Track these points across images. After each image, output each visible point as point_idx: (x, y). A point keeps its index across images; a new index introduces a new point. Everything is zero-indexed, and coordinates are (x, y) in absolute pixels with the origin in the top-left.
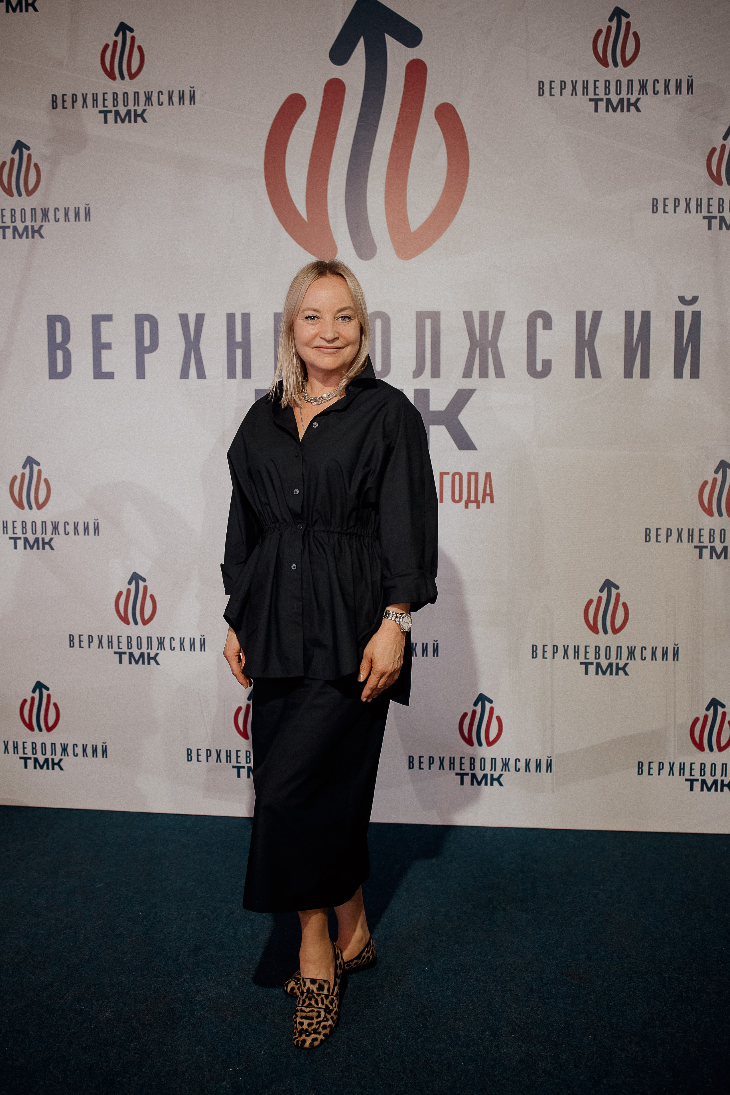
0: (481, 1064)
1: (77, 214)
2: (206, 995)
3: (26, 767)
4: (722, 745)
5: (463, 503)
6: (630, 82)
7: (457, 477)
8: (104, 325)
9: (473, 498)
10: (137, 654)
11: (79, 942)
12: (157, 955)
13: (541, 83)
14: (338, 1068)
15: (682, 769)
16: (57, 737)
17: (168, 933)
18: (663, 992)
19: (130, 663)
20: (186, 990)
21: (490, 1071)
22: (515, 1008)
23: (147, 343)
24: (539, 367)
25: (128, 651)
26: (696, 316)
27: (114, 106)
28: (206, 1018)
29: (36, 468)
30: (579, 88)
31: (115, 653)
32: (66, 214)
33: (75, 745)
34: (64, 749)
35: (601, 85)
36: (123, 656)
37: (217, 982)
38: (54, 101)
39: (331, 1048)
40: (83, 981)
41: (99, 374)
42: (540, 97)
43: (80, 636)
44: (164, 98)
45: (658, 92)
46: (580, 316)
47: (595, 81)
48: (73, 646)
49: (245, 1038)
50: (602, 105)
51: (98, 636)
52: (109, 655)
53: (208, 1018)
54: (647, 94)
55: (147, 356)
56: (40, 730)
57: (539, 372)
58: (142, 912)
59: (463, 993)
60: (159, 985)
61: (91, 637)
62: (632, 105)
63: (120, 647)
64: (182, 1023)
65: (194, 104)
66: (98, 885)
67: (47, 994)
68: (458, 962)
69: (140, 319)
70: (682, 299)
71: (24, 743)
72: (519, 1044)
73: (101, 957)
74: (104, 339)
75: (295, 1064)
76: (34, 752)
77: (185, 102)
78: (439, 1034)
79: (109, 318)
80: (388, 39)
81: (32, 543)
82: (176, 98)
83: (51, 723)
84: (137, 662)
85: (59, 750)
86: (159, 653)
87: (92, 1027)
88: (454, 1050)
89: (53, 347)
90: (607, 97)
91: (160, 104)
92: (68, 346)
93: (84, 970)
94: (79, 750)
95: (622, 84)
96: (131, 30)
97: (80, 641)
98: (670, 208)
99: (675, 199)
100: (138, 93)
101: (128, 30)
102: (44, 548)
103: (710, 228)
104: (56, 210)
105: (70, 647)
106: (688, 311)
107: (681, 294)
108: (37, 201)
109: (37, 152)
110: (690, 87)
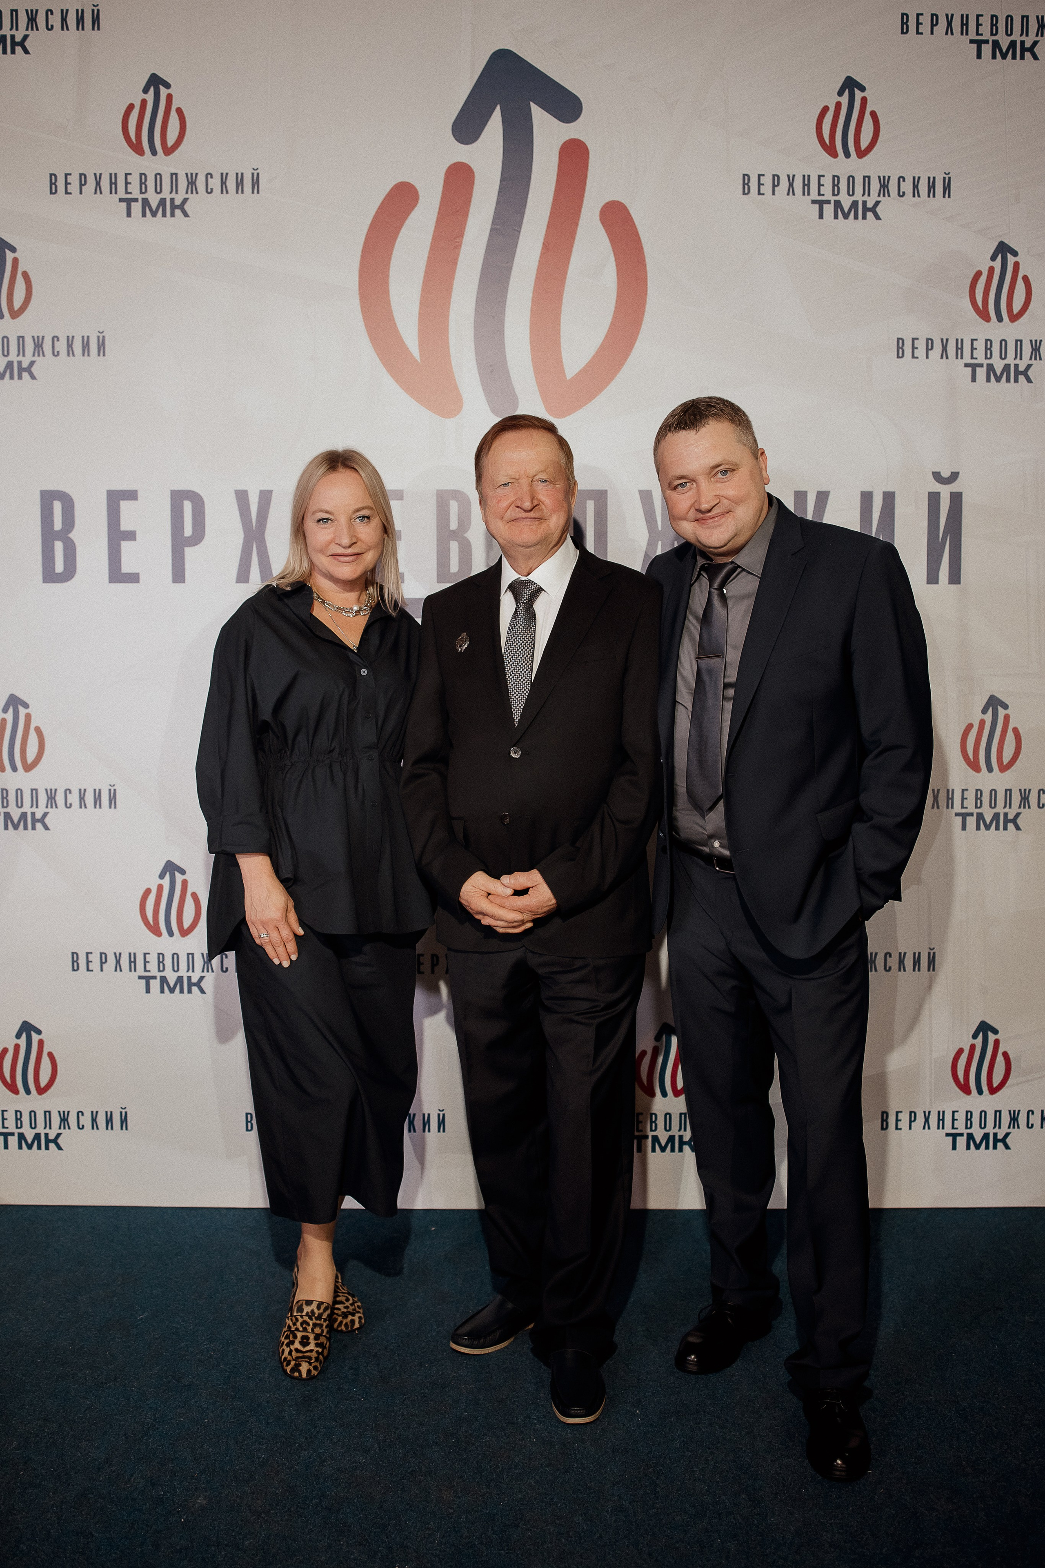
0: (744, 1540)
1: (86, 346)
2: (337, 1465)
3: (6, 1147)
4: (995, 1085)
6: (867, 179)
8: (124, 505)
10: (172, 979)
11: (133, 1399)
12: (251, 1411)
13: (746, 178)
14: (549, 1558)
15: (941, 1120)
16: (53, 1102)
17: (260, 1380)
18: (967, 1428)
19: (162, 991)
20: (305, 1461)
21: (758, 1548)
22: (772, 1460)
23: (188, 531)
25: (159, 975)
26: (956, 499)
27: (141, 193)
28: (343, 1498)
29: (22, 712)
30: (798, 185)
31: (140, 977)
32: (70, 346)
33: (80, 1113)
34: (64, 1120)
35: (827, 182)
36: (152, 981)
37: (346, 1446)
38: (53, 183)
39: (531, 1530)
40: (153, 1456)
41: (117, 575)
42: (745, 196)
43: (87, 954)
44: (215, 183)
45: (904, 193)
46: (800, 497)
47: (819, 177)
48: (78, 969)
49: (406, 1523)
50: (829, 209)
51: (115, 954)
52: (131, 981)
53: (347, 1499)
54: (889, 196)
55: (188, 550)
56: (28, 1092)
58: (214, 1351)
59: (696, 1443)
60: (264, 1455)
61: (103, 956)
62: (870, 210)
63: (148, 969)
64: (311, 1507)
65: (258, 192)
66: (141, 1316)
67: (105, 1476)
68: (679, 1400)
69: (178, 498)
70: (937, 476)
71: (3, 1111)
72: (789, 1510)
73: (170, 1419)
74: (125, 526)
75: (486, 1556)
76: (19, 1126)
77: (245, 189)
78: (676, 1501)
79: (132, 495)
80: (535, 109)
81: (16, 821)
82: (231, 184)
83: (44, 1081)
84: (172, 991)
85: (56, 1120)
86: (204, 977)
87: (182, 1520)
88: (703, 1523)
89: (48, 536)
90: (836, 198)
91: (209, 191)
92: (71, 535)
93: (150, 1439)
94: (86, 1120)
95: (856, 181)
96: (167, 86)
97: (88, 962)
98: (921, 351)
99: (928, 340)
100: (176, 174)
101: (162, 85)
102: (34, 828)
103: (974, 379)
104: (55, 338)
105: (73, 970)
106: (945, 491)
107: (936, 469)
108: (27, 326)
109: (28, 256)
110: (947, 187)
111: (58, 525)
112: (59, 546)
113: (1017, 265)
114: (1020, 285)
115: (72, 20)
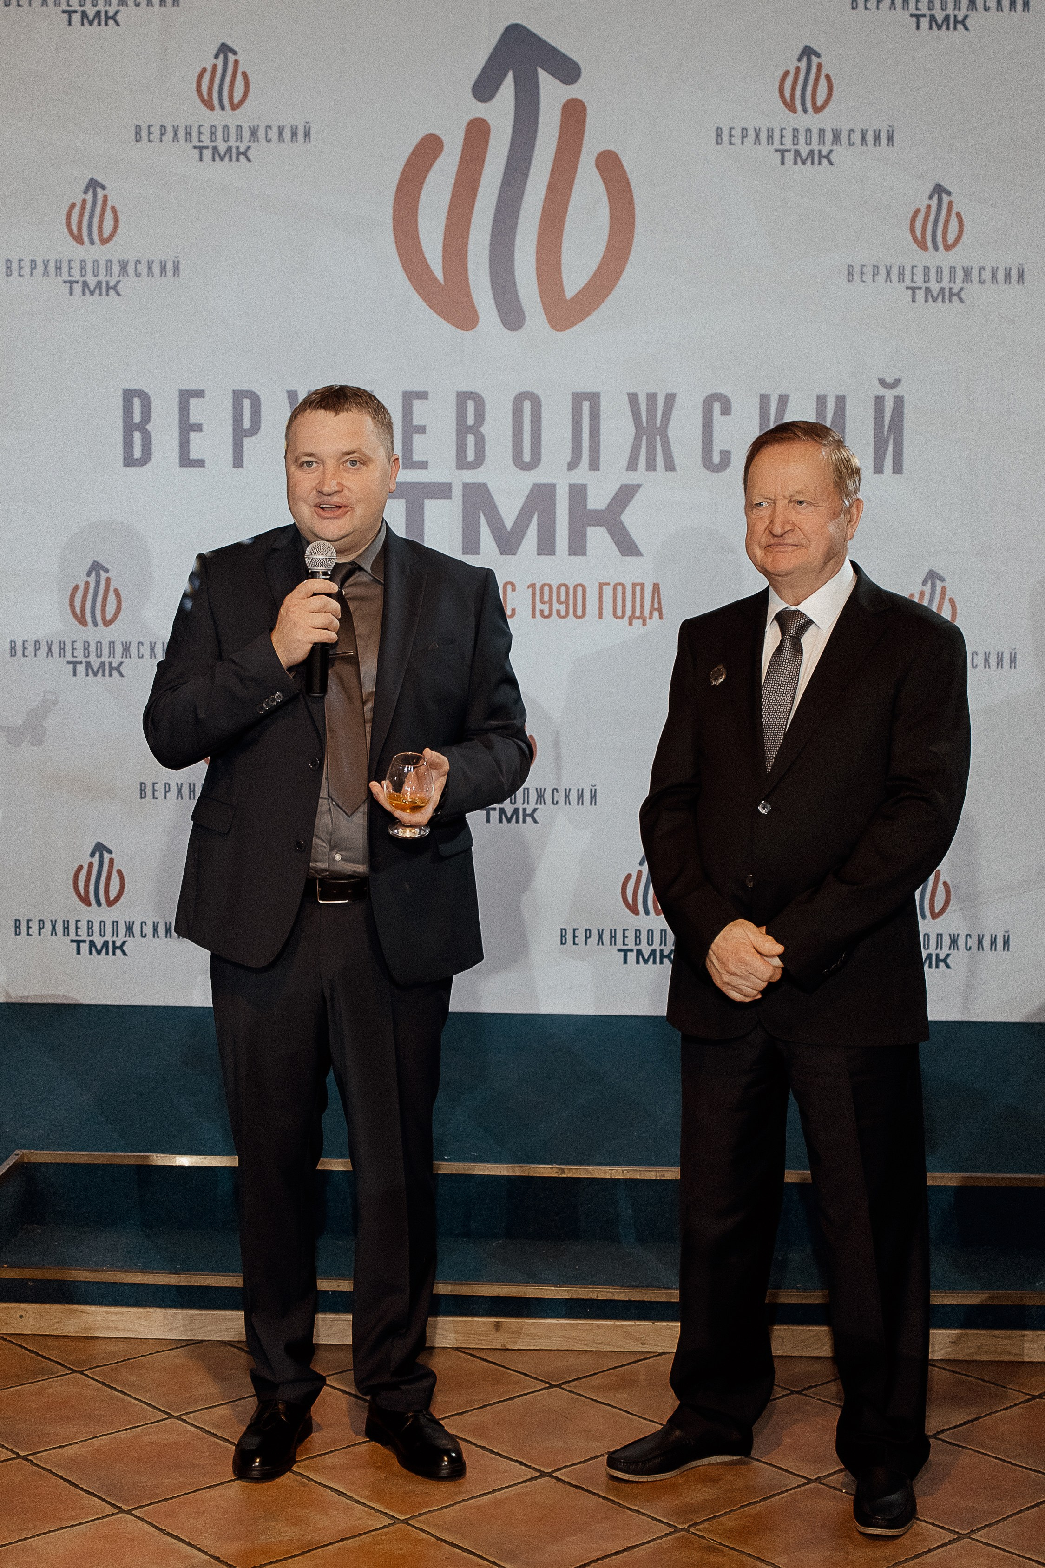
1: (163, 269)
3: (78, 953)
4: (937, 911)
5: (626, 619)
6: (822, 131)
7: (619, 588)
8: (193, 402)
9: (638, 614)
13: (719, 131)
16: (120, 913)
23: (247, 424)
24: (716, 459)
26: (899, 401)
27: (212, 141)
29: (103, 575)
30: (763, 136)
32: (150, 268)
33: (143, 923)
34: (129, 929)
35: (788, 134)
38: (138, 133)
41: (186, 460)
43: (153, 784)
44: (274, 134)
46: (764, 400)
47: (782, 129)
48: (144, 798)
51: (177, 784)
55: (246, 441)
56: (99, 904)
57: (717, 465)
61: (167, 786)
65: (310, 142)
69: (238, 396)
70: (882, 382)
71: (77, 921)
74: (193, 420)
76: (90, 934)
77: (299, 139)
79: (200, 394)
80: (541, 72)
81: (95, 669)
82: (287, 135)
83: (113, 894)
85: (122, 929)
89: (129, 427)
91: (268, 141)
92: (147, 427)
94: (148, 929)
95: (813, 133)
96: (235, 53)
97: (153, 791)
98: (868, 276)
100: (241, 126)
101: (230, 52)
102: (110, 675)
104: (138, 262)
105: (141, 798)
106: (889, 395)
107: (881, 377)
108: (114, 251)
109: (116, 193)
110: (890, 138)
111: (137, 418)
112: (137, 436)
113: (950, 203)
114: (954, 222)
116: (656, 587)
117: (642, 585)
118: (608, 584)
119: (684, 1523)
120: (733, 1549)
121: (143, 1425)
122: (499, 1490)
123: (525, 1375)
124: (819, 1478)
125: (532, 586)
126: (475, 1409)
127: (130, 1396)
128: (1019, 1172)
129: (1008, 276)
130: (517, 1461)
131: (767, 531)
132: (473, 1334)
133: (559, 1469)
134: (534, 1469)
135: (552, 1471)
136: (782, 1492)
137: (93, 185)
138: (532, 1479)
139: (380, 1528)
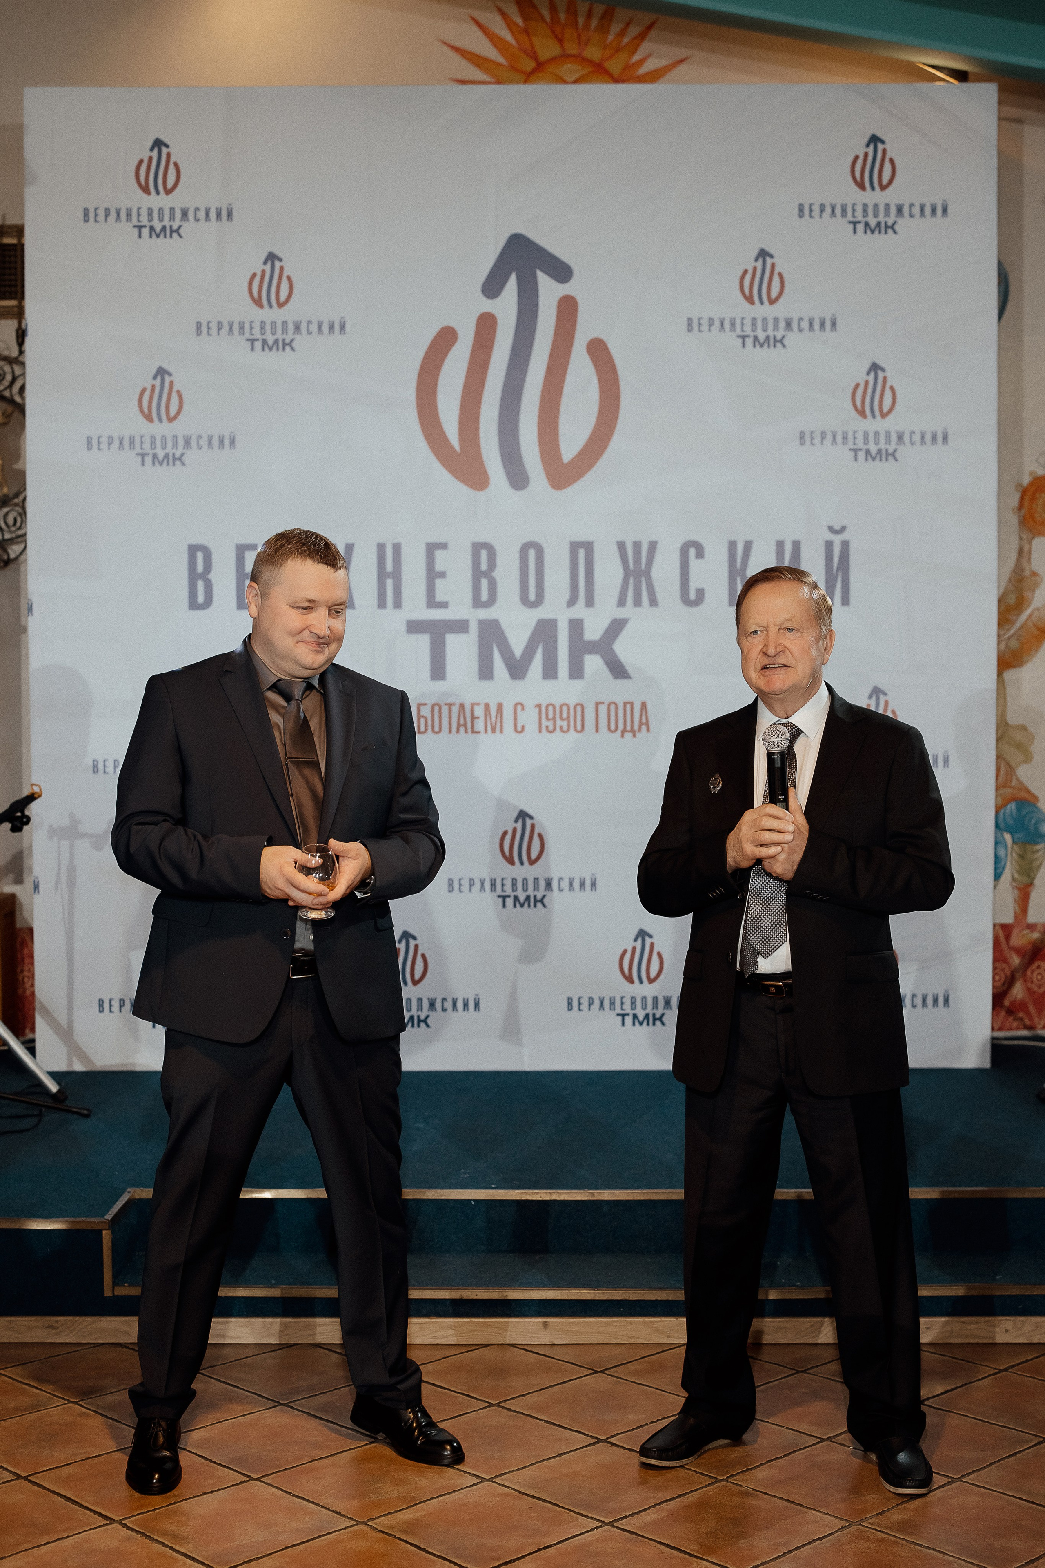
1: (221, 442)
5: (619, 732)
6: (776, 320)
7: (613, 707)
9: (628, 727)
13: (690, 320)
24: (692, 596)
26: (845, 545)
27: (261, 334)
30: (727, 325)
32: (210, 442)
35: (748, 322)
38: (198, 328)
42: (689, 333)
44: (314, 328)
45: (803, 329)
46: (732, 545)
47: (742, 319)
50: (749, 341)
54: (792, 331)
57: (693, 601)
62: (779, 341)
65: (344, 334)
70: (831, 529)
77: (335, 332)
80: (540, 274)
82: (325, 328)
89: (193, 577)
90: (754, 334)
91: (310, 333)
92: (209, 576)
95: (769, 321)
96: (280, 260)
98: (817, 440)
99: (822, 432)
100: (286, 322)
101: (277, 260)
103: (856, 459)
104: (199, 437)
106: (837, 540)
107: (830, 524)
108: (179, 428)
109: (181, 378)
110: (834, 325)
111: (200, 568)
112: (200, 585)
113: (885, 379)
114: (888, 394)
115: (213, 214)
116: (644, 705)
117: (632, 704)
118: (603, 703)
119: (723, 1475)
120: (766, 1494)
121: (258, 1411)
122: (565, 1453)
123: (572, 1364)
124: (830, 1437)
125: (539, 706)
126: (535, 1392)
127: (242, 1389)
128: (977, 1186)
129: (934, 438)
130: (576, 1431)
131: (761, 653)
132: (524, 1332)
133: (612, 1437)
134: (591, 1436)
135: (607, 1438)
136: (801, 1449)
137: (161, 372)
138: (590, 1445)
139: (471, 1486)
